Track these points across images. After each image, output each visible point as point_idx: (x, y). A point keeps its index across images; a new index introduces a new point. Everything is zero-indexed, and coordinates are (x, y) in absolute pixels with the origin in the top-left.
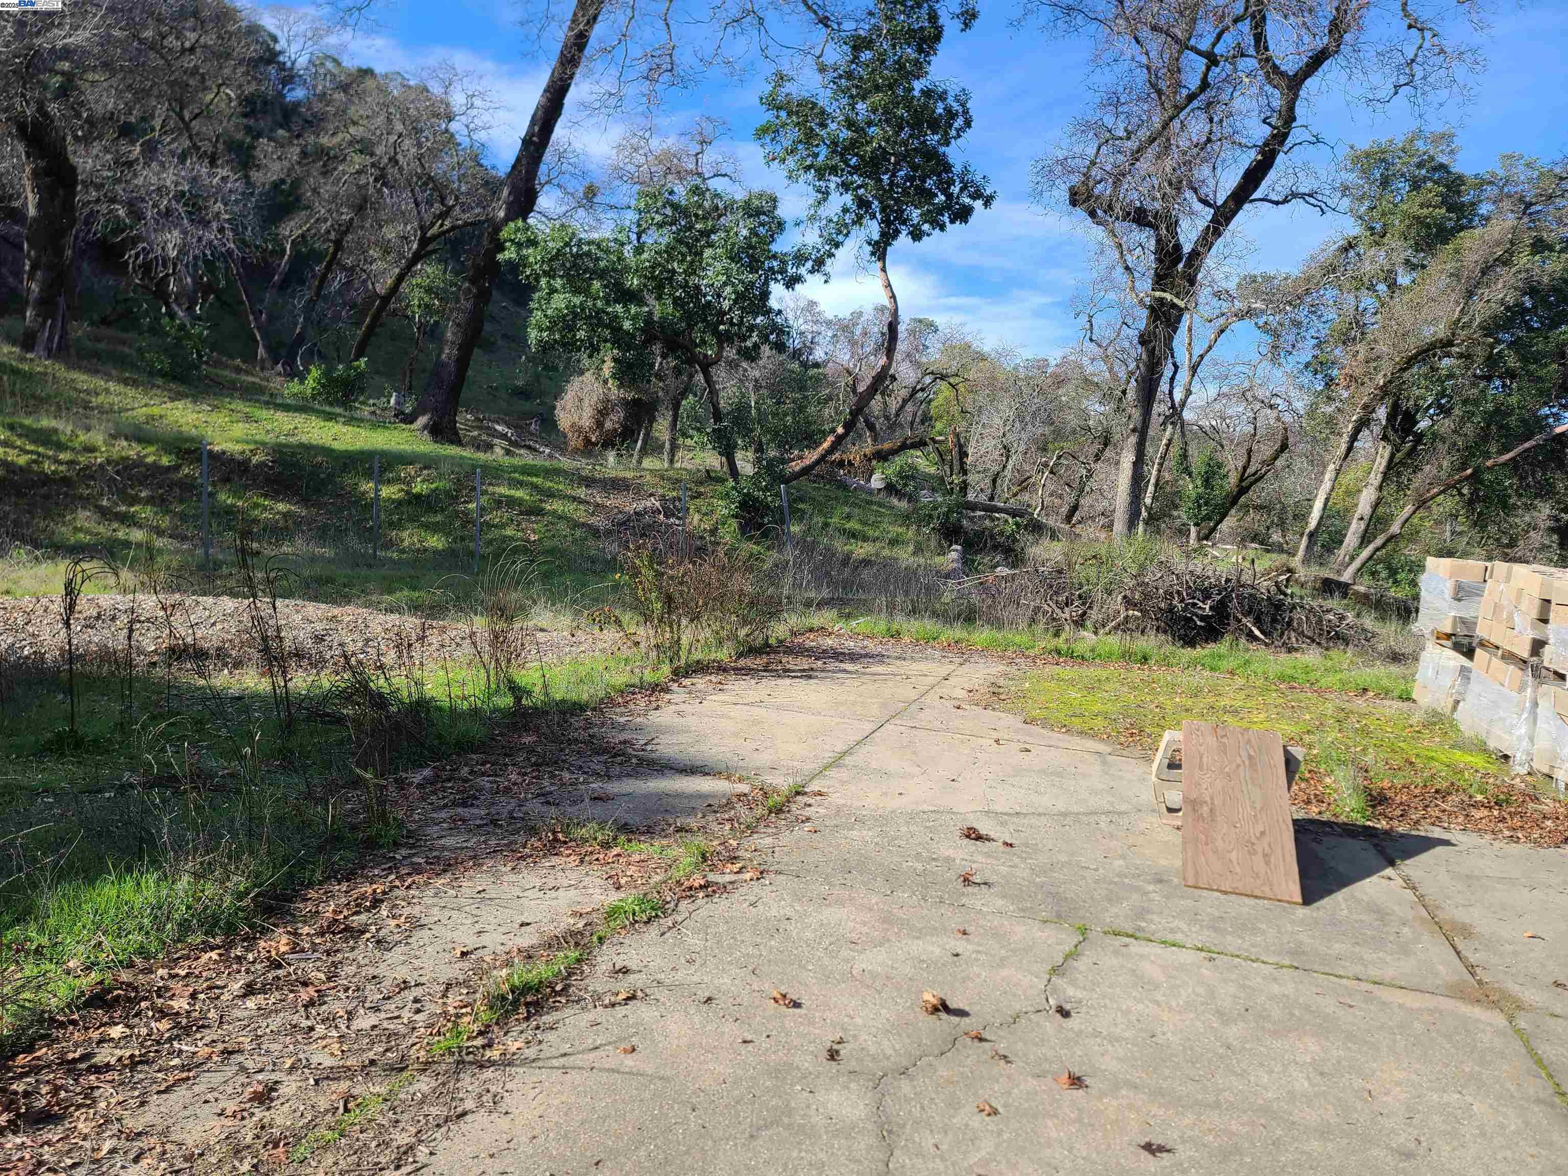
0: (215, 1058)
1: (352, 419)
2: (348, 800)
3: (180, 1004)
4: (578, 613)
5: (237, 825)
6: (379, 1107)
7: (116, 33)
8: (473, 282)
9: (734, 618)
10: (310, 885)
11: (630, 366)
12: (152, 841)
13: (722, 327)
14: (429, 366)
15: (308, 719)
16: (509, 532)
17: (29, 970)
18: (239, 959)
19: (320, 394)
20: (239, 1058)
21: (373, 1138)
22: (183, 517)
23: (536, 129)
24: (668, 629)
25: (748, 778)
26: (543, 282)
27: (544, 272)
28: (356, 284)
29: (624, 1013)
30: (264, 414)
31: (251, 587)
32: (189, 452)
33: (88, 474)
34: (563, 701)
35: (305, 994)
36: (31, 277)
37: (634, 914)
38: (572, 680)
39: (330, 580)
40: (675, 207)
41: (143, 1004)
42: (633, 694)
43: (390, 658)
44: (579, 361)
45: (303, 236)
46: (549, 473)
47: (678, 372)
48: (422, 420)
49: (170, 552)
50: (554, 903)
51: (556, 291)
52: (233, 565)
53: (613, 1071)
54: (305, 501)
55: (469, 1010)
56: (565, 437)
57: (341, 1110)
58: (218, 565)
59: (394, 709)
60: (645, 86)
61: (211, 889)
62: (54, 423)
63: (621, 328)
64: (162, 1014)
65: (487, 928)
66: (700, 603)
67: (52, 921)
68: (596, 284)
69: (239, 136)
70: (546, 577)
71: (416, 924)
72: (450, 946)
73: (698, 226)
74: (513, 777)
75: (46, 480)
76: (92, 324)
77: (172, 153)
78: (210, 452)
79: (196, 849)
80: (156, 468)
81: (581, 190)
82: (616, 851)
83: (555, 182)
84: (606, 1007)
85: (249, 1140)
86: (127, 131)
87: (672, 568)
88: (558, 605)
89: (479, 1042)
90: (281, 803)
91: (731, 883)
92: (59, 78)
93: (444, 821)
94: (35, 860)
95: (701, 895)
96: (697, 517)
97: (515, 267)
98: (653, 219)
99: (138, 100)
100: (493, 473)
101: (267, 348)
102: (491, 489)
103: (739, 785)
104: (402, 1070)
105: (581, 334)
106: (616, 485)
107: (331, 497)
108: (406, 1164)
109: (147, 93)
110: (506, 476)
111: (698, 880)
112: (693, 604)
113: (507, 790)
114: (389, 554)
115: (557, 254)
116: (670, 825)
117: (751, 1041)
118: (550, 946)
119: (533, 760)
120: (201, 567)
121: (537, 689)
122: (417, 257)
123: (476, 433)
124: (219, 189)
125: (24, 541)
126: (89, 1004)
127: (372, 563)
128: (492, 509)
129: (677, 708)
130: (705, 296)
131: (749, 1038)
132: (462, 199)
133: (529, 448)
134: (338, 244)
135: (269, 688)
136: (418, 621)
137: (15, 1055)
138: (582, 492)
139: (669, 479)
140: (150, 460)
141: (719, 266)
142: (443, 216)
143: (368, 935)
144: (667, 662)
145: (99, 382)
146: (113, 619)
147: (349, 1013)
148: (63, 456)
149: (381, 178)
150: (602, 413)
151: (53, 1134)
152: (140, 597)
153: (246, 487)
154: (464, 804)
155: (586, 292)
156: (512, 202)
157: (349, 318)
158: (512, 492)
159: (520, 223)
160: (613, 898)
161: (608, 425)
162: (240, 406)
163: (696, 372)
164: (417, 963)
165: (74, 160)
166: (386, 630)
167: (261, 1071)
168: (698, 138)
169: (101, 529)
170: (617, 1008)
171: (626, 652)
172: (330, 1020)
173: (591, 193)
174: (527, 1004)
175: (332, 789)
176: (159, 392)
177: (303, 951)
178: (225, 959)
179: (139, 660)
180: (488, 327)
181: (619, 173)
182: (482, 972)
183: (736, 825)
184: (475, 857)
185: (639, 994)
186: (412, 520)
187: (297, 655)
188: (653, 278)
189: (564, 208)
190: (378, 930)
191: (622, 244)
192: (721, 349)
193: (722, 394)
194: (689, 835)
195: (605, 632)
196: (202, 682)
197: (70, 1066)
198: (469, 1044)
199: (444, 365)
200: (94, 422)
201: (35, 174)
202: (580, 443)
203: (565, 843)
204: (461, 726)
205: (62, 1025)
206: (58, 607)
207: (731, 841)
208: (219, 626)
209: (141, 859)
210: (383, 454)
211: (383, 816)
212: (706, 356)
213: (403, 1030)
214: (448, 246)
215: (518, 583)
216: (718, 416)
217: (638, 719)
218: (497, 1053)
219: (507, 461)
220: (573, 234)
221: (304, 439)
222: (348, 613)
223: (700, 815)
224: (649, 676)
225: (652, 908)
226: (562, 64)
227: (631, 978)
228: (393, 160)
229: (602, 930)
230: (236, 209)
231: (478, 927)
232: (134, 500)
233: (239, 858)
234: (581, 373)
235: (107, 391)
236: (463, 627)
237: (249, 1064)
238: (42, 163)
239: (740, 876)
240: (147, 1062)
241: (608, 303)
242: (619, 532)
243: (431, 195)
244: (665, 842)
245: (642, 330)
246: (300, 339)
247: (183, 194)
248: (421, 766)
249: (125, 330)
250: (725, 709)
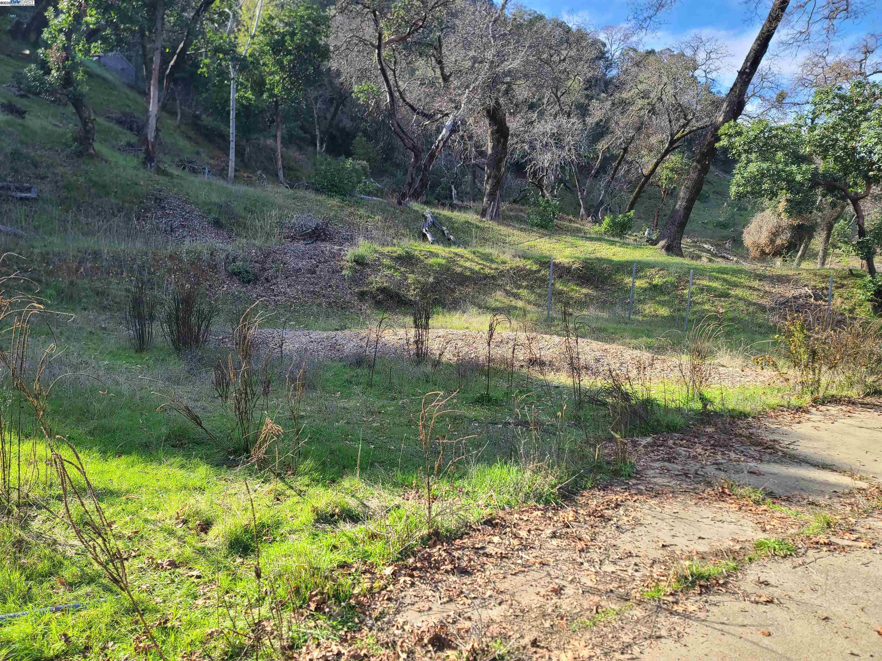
0: (537, 565)
1: (624, 243)
2: (606, 448)
3: (523, 534)
4: (747, 358)
5: (553, 450)
6: (614, 617)
7: (531, 58)
8: (698, 162)
9: (864, 369)
10: (585, 489)
11: (799, 203)
12: (516, 452)
13: (871, 173)
14: (668, 212)
15: (589, 402)
16: (707, 307)
17: (463, 501)
18: (550, 518)
19: (608, 231)
20: (548, 569)
21: (611, 632)
22: (540, 295)
23: (749, 64)
24: (811, 373)
25: (867, 479)
26: (744, 156)
27: (745, 150)
28: (633, 170)
29: (764, 610)
30: (580, 242)
31: (568, 331)
32: (545, 263)
33: (502, 274)
34: (733, 410)
35: (580, 545)
36: (487, 183)
37: (775, 550)
38: (740, 398)
39: (605, 330)
40: (842, 98)
41: (508, 530)
42: (782, 411)
43: (633, 373)
44: (762, 203)
45: (608, 148)
46: (736, 272)
47: (833, 205)
48: (662, 243)
49: (533, 312)
50: (720, 529)
51: (752, 161)
52: (560, 320)
53: (755, 643)
54: (596, 288)
55: (665, 578)
56: (748, 250)
57: (594, 611)
58: (553, 319)
59: (633, 402)
60: (826, 23)
61: (539, 480)
62: (491, 251)
63: (794, 180)
64: (516, 536)
65: (678, 534)
66: (838, 357)
67: (474, 481)
68: (780, 154)
69: (582, 101)
70: (728, 334)
71: (638, 523)
72: (657, 539)
73: (858, 108)
74: (699, 450)
75: (486, 277)
76: (510, 203)
77: (551, 115)
78: (554, 263)
79: (534, 459)
80: (531, 272)
81: (775, 96)
82: (764, 507)
83: (758, 94)
84: (752, 602)
85: (550, 611)
86: (532, 107)
87: (817, 333)
88: (735, 352)
89: (671, 599)
90: (573, 444)
91: (848, 546)
92: (505, 86)
93: (657, 468)
94: (469, 451)
95: (825, 549)
96: (839, 300)
97: (725, 150)
98: (824, 108)
99: (537, 91)
100: (700, 273)
101: (586, 209)
102: (698, 282)
103: (860, 482)
104: (627, 600)
105: (765, 186)
106: (781, 280)
107: (609, 286)
108: (627, 653)
109: (542, 86)
110: (708, 274)
111: (823, 539)
112: (832, 358)
113: (695, 457)
114: (637, 317)
115: (755, 139)
116: (804, 499)
117: (857, 655)
118: (717, 555)
119: (712, 442)
120: (545, 321)
121: (717, 401)
122: (667, 152)
123: (692, 250)
124: (571, 129)
125: (474, 304)
126: (485, 523)
127: (628, 322)
128: (698, 294)
129: (815, 424)
130: (859, 153)
131: (856, 652)
132: (697, 114)
133: (724, 257)
134: (625, 150)
135: (572, 384)
136: (650, 355)
137: (455, 540)
138: (756, 284)
139: (820, 275)
140: (528, 267)
141: (872, 133)
142: (684, 126)
143: (612, 522)
144: (809, 394)
145: (510, 230)
146: (507, 343)
147: (601, 561)
148: (494, 266)
149: (653, 111)
150: (775, 234)
151: (467, 580)
152: (519, 333)
153: (569, 281)
154: (669, 461)
155: (773, 160)
156: (728, 112)
157: (627, 189)
158: (711, 284)
159: (732, 123)
160: (761, 536)
161: (778, 242)
162: (569, 239)
163: (848, 204)
164: (637, 544)
165: (508, 124)
166: (632, 359)
167: (557, 578)
168: (864, 49)
169: (505, 300)
170: (760, 605)
171: (779, 384)
172: (591, 561)
173: (781, 97)
174: (701, 586)
175: (598, 440)
176: (534, 234)
177: (579, 522)
178: (544, 516)
179: (517, 364)
180: (705, 188)
181: (802, 82)
182: (674, 559)
183: (856, 509)
184: (673, 492)
185: (775, 600)
186: (652, 299)
187: (586, 368)
188: (821, 146)
189: (762, 110)
190: (618, 521)
191: (800, 127)
192: (869, 187)
193: (866, 218)
194: (818, 508)
195: (765, 370)
196: (542, 377)
197: (476, 550)
198: (665, 598)
199: (677, 211)
200: (506, 249)
201: (492, 133)
202: (757, 254)
203: (730, 495)
204: (670, 416)
205: (474, 530)
206: (486, 336)
207: (850, 519)
208: (551, 350)
209: (511, 459)
210: (639, 262)
211: (624, 460)
212: (856, 193)
213: (628, 579)
214: (686, 143)
215: (710, 337)
216: (862, 233)
217: (785, 428)
218: (682, 609)
219: (710, 265)
220: (767, 124)
221: (598, 255)
222: (613, 348)
223: (827, 497)
224: (794, 401)
225: (788, 549)
226: (769, 21)
227: (771, 589)
228: (660, 99)
229: (752, 554)
230: (577, 139)
231: (673, 533)
232: (519, 287)
233: (552, 468)
234: (763, 210)
235: (513, 234)
236: (675, 360)
237: (552, 572)
238: (495, 128)
239: (856, 543)
240: (507, 558)
241: (786, 165)
242: (780, 309)
243: (679, 115)
244: (799, 509)
245: (810, 180)
246: (602, 203)
247: (554, 134)
248: (646, 435)
249: (523, 205)
250: (851, 430)
